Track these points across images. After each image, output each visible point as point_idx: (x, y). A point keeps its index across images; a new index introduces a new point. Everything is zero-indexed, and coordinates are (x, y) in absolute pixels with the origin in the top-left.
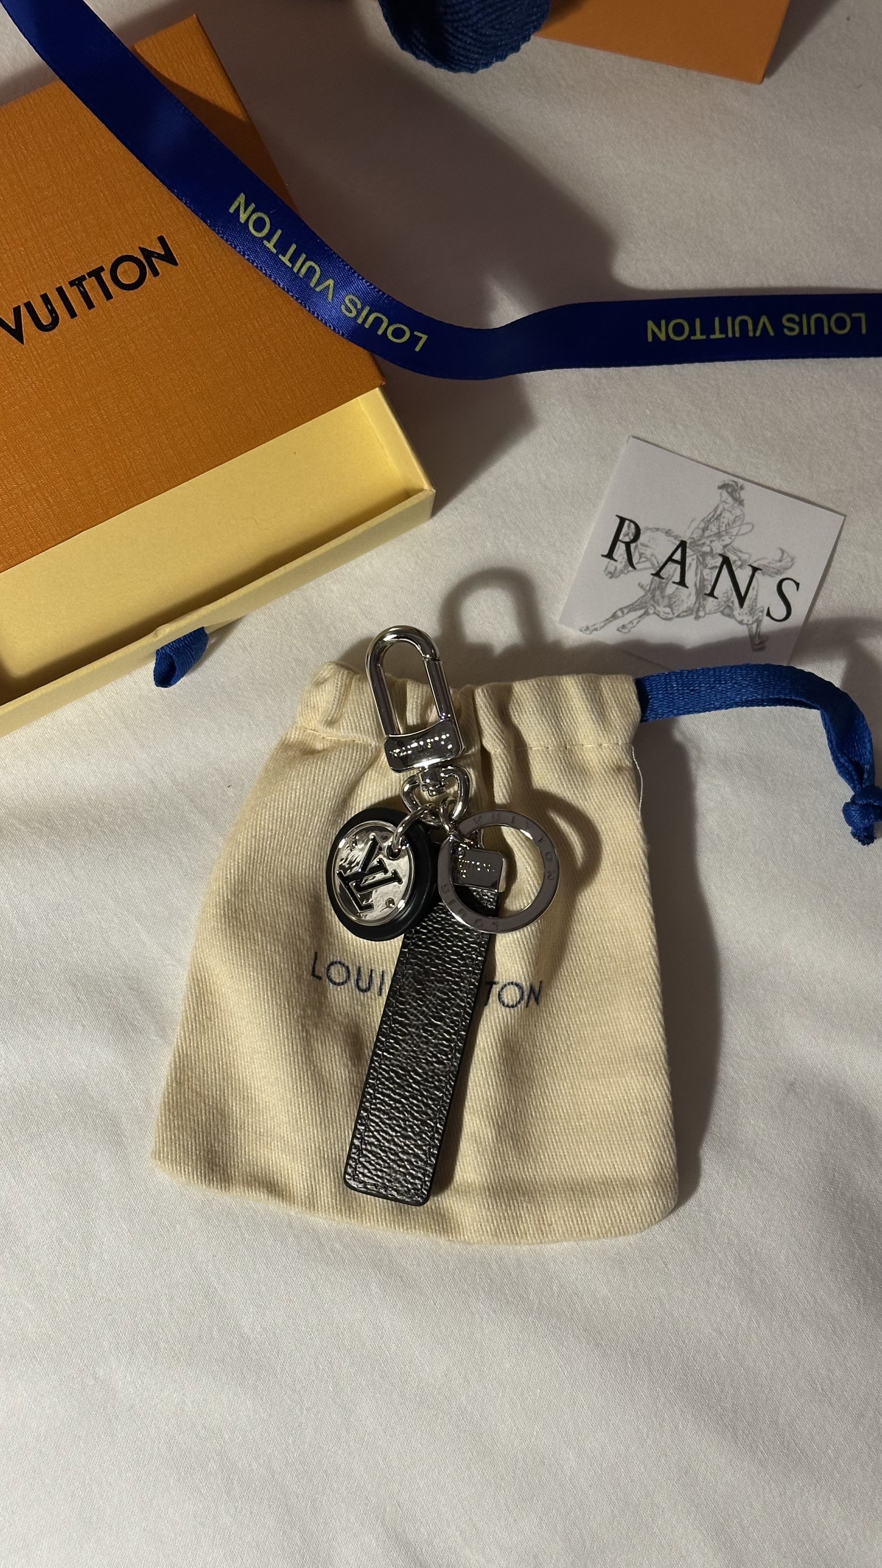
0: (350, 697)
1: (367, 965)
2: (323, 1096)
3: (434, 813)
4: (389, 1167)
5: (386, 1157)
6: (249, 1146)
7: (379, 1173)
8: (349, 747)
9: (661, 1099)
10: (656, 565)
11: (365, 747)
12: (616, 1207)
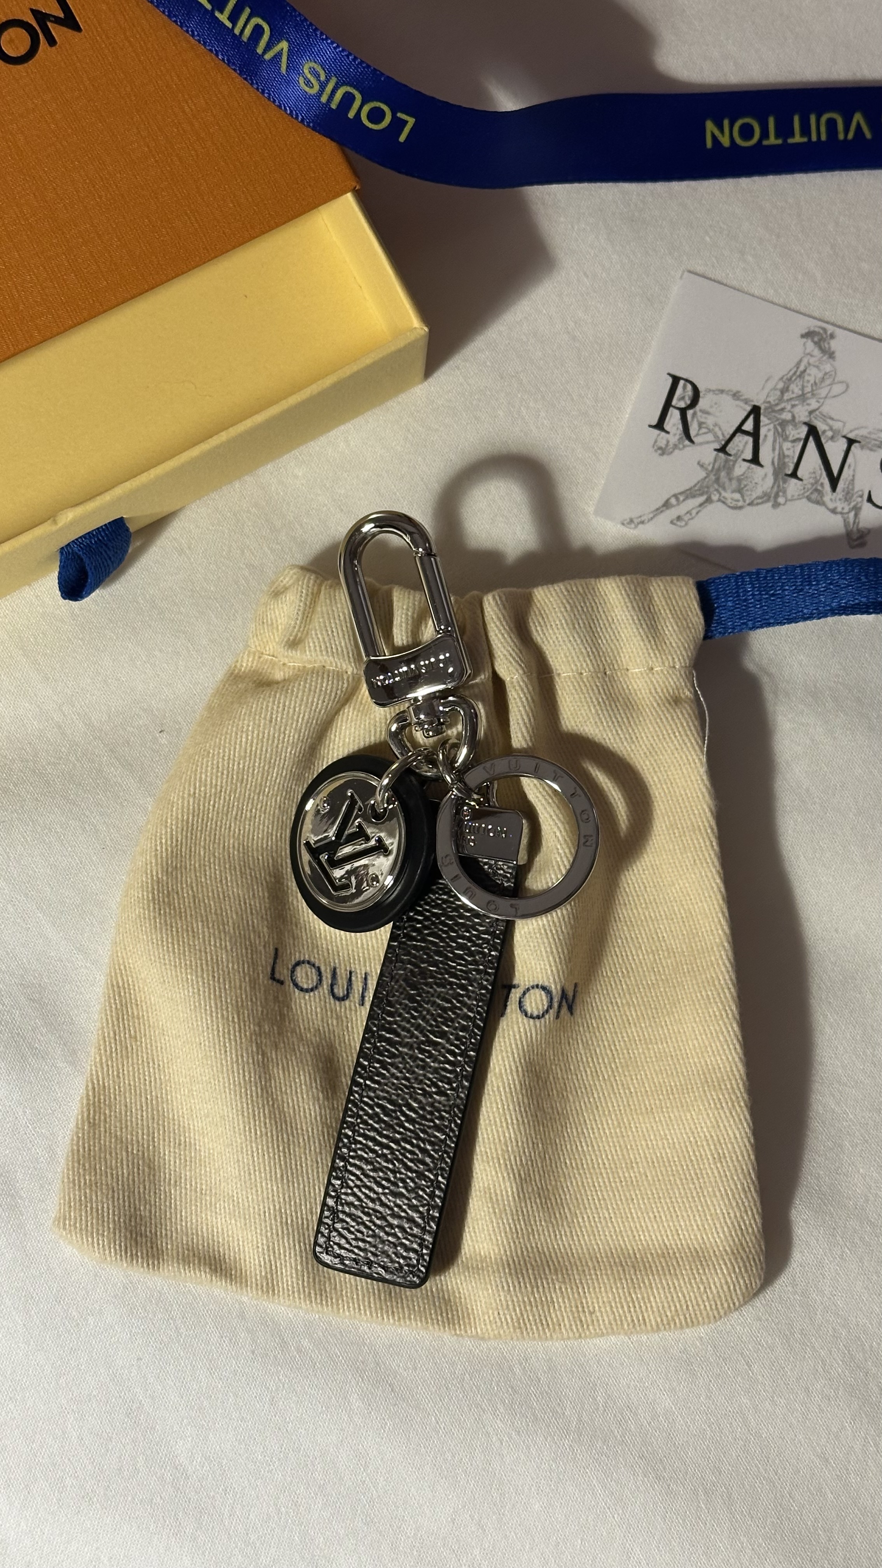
0: (319, 609)
1: (345, 965)
2: (286, 1140)
3: (431, 761)
4: (374, 1236)
5: (371, 1221)
6: (186, 1208)
7: (361, 1244)
8: (318, 675)
9: (739, 1140)
10: (721, 437)
11: (339, 675)
12: (681, 1287)
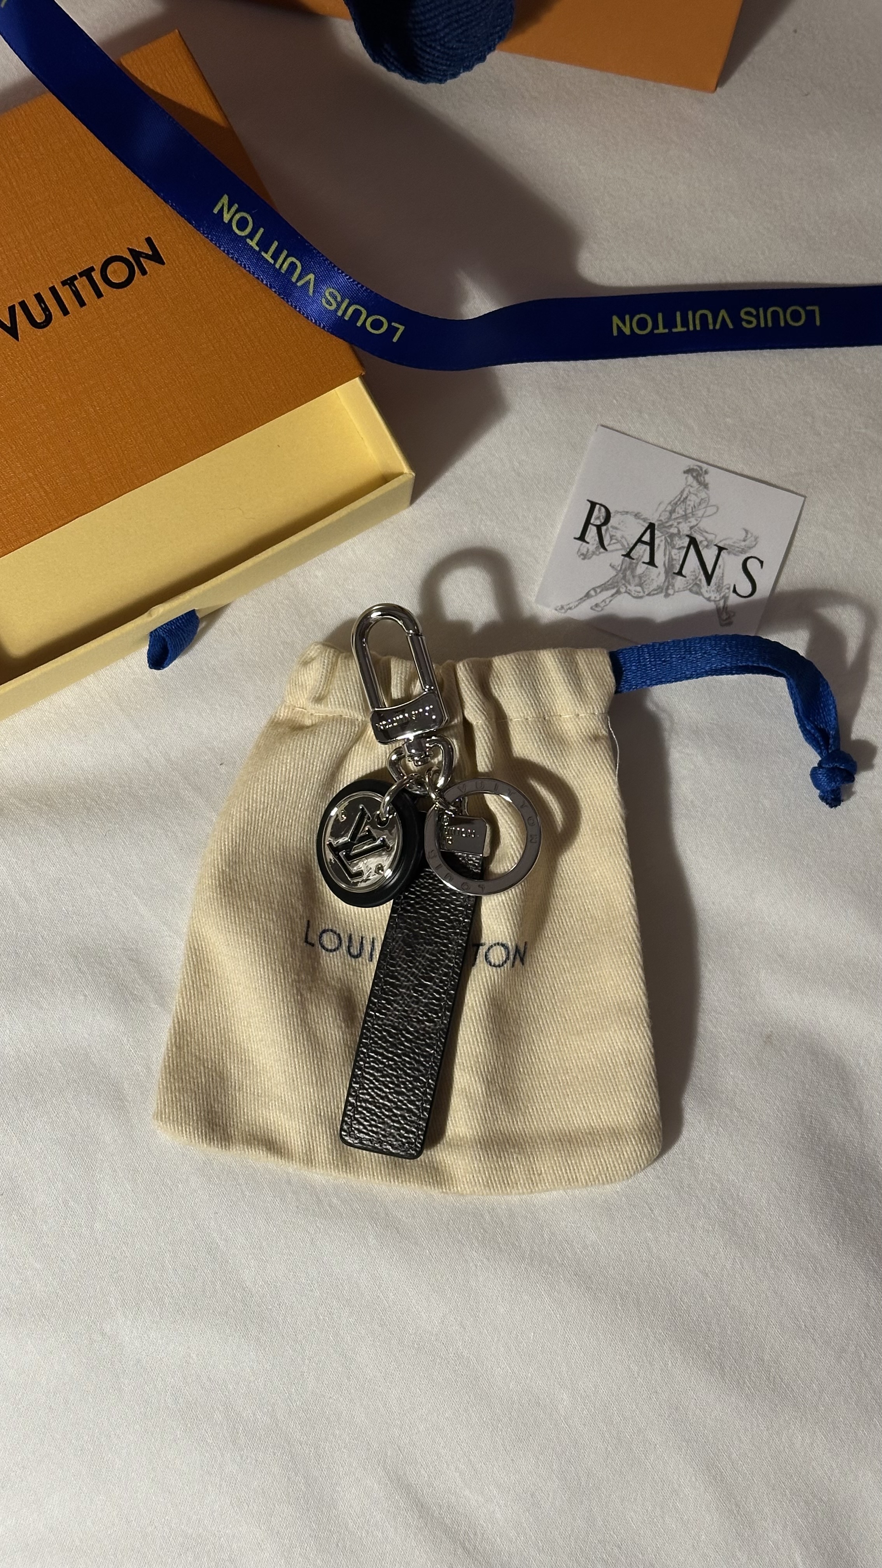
0: (337, 674)
1: (358, 933)
2: (319, 1056)
3: (420, 783)
4: (384, 1123)
5: (380, 1112)
6: (247, 1106)
7: (374, 1129)
8: (337, 722)
9: (644, 1051)
10: (627, 546)
11: (352, 722)
12: (602, 1154)
